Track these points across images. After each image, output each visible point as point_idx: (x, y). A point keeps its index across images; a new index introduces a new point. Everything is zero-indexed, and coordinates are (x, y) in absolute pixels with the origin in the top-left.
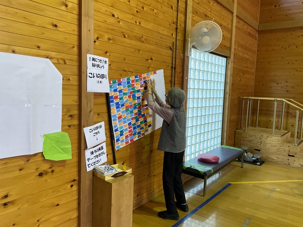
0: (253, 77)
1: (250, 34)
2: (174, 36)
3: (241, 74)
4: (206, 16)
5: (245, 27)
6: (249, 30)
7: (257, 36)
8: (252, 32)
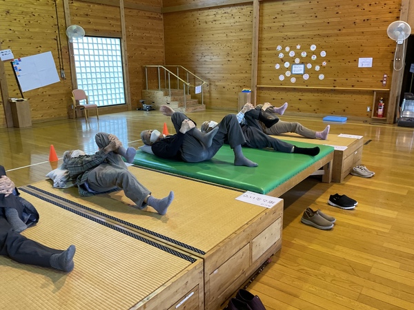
0: (163, 50)
1: (150, 17)
2: (57, 32)
3: (143, 49)
4: (87, 15)
5: (141, 13)
6: (148, 14)
7: (162, 17)
8: (153, 16)
